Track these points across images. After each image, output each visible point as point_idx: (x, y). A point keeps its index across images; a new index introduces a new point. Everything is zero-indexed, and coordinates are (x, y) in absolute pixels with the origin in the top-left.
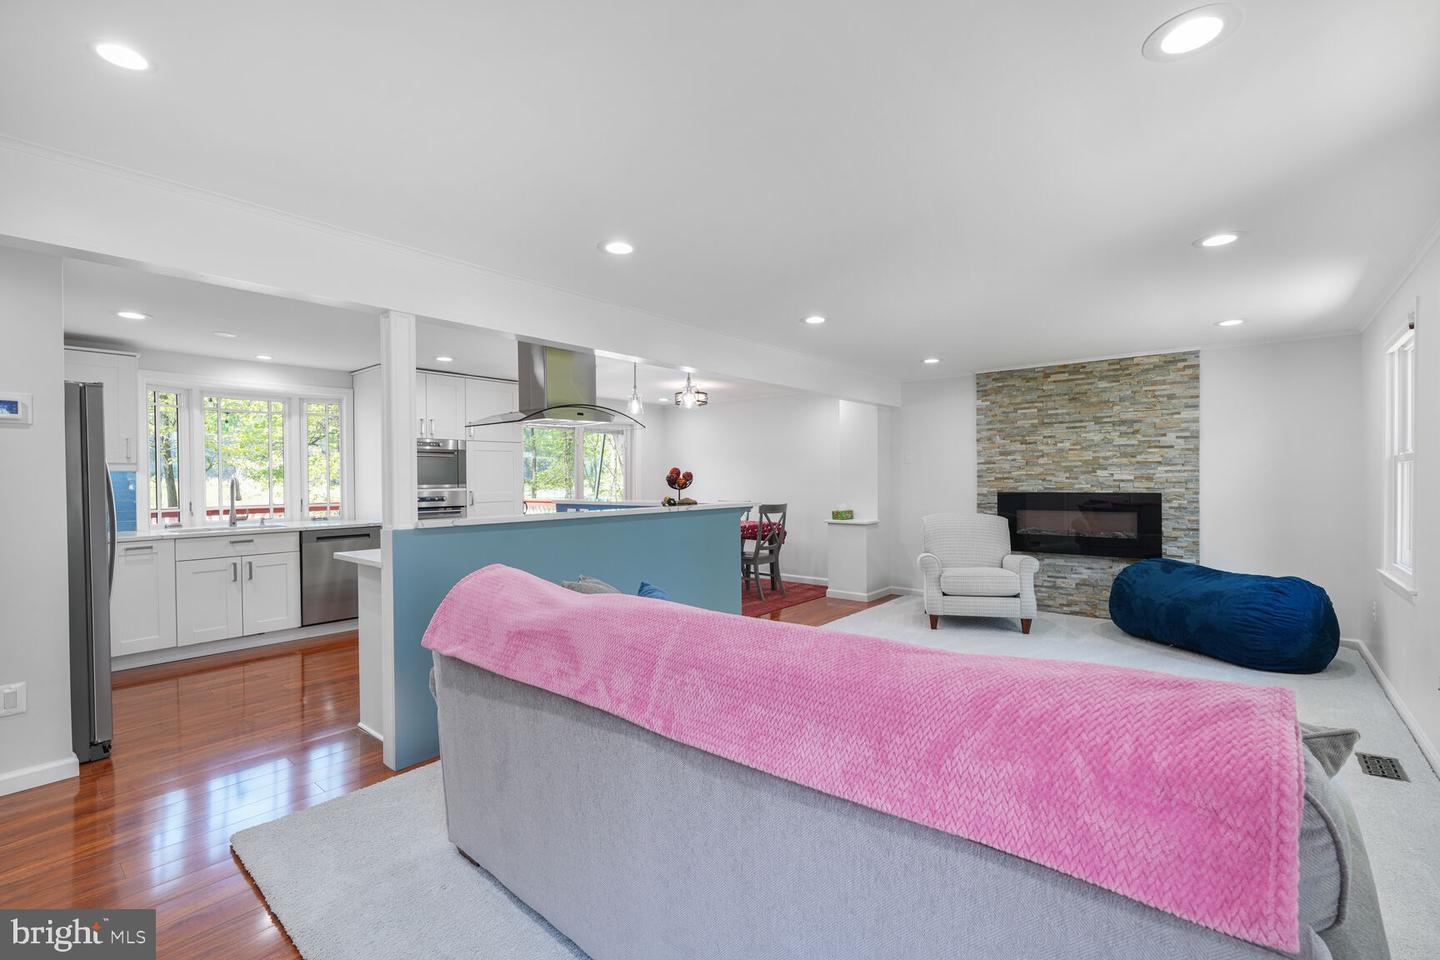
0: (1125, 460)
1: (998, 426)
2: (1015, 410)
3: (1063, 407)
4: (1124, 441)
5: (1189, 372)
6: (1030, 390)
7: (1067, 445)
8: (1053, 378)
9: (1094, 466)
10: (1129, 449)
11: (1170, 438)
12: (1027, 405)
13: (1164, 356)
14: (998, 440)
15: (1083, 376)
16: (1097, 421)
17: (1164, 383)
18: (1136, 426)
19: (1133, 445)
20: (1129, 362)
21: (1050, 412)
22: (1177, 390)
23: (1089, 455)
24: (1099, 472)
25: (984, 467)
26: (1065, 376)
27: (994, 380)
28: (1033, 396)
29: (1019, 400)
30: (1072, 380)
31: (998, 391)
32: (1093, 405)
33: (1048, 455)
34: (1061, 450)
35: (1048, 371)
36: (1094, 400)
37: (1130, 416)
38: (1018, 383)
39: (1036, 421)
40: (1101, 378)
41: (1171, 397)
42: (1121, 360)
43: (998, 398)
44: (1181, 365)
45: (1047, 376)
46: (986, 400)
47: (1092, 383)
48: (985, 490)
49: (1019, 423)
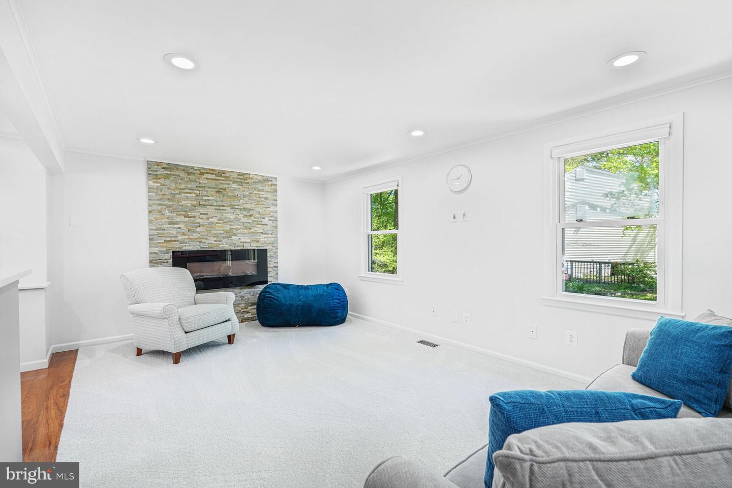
0: (246, 231)
1: (167, 202)
2: (180, 193)
3: (212, 196)
4: (246, 220)
5: (273, 187)
6: (190, 181)
7: (215, 220)
8: (206, 176)
9: (230, 234)
10: (248, 225)
11: (266, 221)
12: (189, 191)
13: (263, 177)
14: (167, 213)
15: (224, 179)
16: (232, 207)
17: (263, 191)
18: (251, 212)
19: (249, 223)
20: (248, 176)
21: (204, 198)
22: (269, 196)
23: (227, 227)
24: (233, 238)
25: (155, 232)
26: (213, 177)
27: (163, 168)
28: (193, 185)
29: (183, 186)
30: (218, 180)
31: (167, 177)
32: (229, 197)
33: (203, 225)
34: (212, 223)
35: (203, 171)
36: (230, 194)
37: (248, 206)
38: (182, 175)
39: (195, 203)
40: (234, 182)
41: (266, 198)
42: (244, 174)
43: (167, 182)
44: (270, 183)
45: (202, 174)
46: (157, 182)
47: (229, 184)
48: (156, 250)
49: (183, 202)
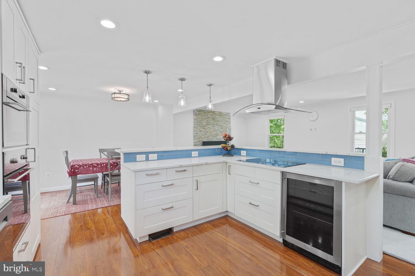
0: (221, 134)
1: (199, 124)
2: (202, 120)
3: (211, 121)
4: (221, 130)
5: (229, 116)
6: (205, 115)
7: (212, 130)
8: (210, 113)
9: (216, 135)
10: (222, 132)
11: (227, 130)
12: (204, 119)
13: (226, 113)
14: (199, 128)
15: (214, 114)
16: (217, 125)
17: (226, 118)
18: (223, 127)
19: (222, 131)
20: (221, 113)
21: (209, 122)
22: (228, 120)
23: (215, 133)
24: (217, 136)
25: (195, 135)
26: (211, 114)
27: (198, 111)
28: (206, 117)
29: (203, 118)
30: (213, 115)
31: (199, 114)
32: (216, 121)
33: (209, 132)
34: (211, 131)
35: (209, 112)
36: (216, 120)
37: (222, 124)
38: (203, 113)
39: (206, 123)
40: (218, 115)
41: (227, 121)
42: (221, 112)
43: (199, 116)
44: (228, 115)
45: (208, 113)
46: (196, 117)
47: (216, 116)
48: (196, 141)
49: (203, 124)
